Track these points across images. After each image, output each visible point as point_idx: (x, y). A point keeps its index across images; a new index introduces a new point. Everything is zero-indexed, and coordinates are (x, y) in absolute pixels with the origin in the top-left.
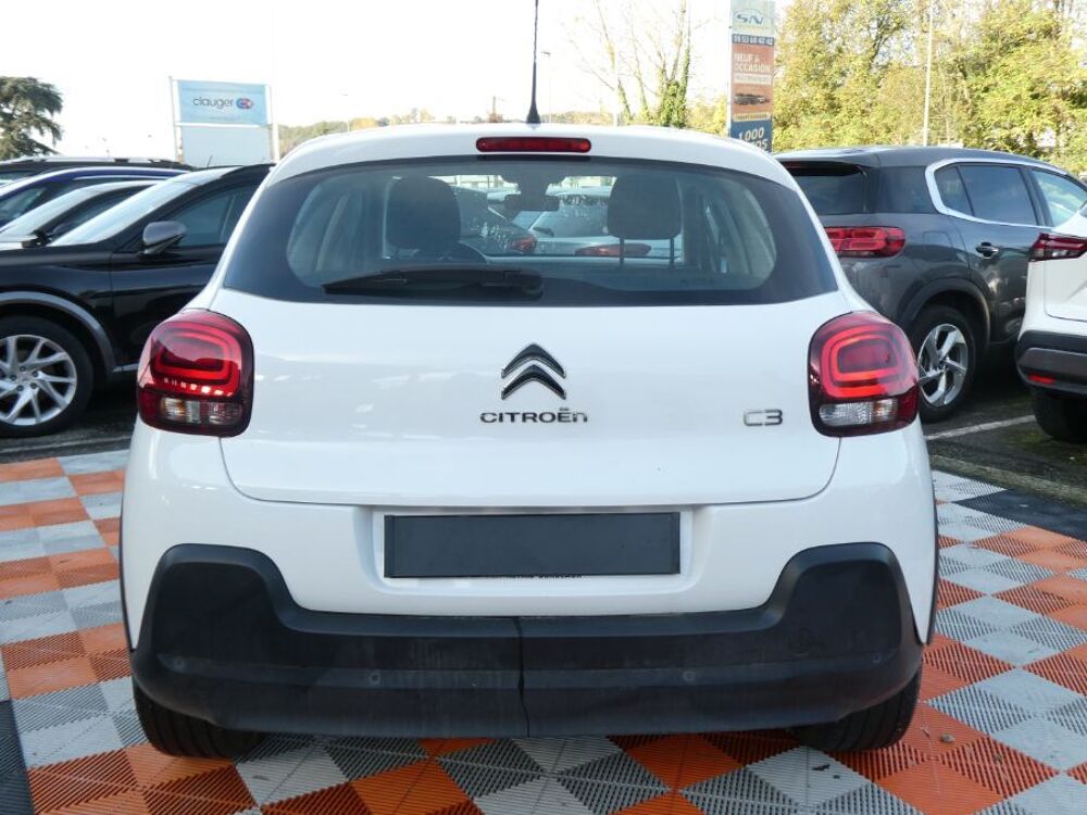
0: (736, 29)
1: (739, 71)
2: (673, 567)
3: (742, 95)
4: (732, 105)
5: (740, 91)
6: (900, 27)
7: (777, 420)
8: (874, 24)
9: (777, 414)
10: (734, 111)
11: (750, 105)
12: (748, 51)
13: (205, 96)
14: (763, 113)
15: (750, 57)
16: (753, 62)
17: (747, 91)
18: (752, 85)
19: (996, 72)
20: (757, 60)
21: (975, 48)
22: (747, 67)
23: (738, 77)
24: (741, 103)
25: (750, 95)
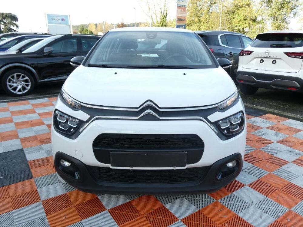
0: (178, 3)
1: (178, 13)
5: (178, 18)
6: (215, 3)
8: (209, 2)
10: (177, 22)
11: (181, 21)
12: (180, 8)
13: (54, 18)
14: (184, 23)
16: (181, 11)
17: (180, 18)
18: (182, 16)
19: (236, 14)
20: (182, 10)
21: (231, 8)
23: (178, 15)
24: (179, 21)
25: (181, 19)
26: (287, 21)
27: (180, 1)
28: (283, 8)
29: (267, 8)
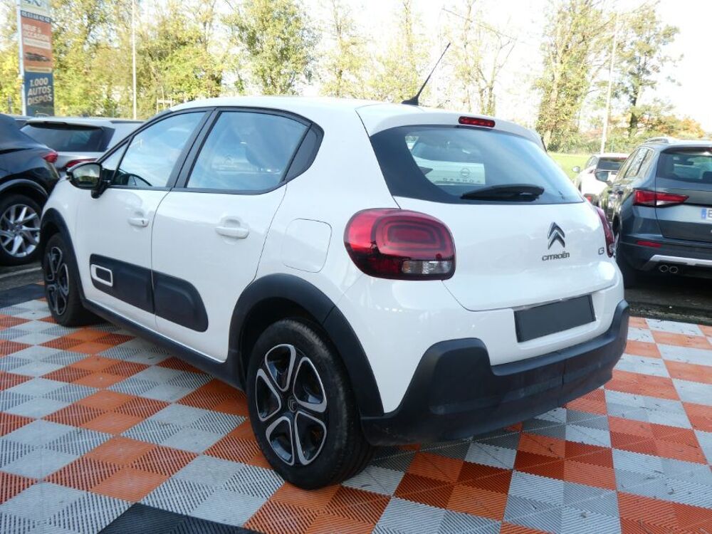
0: (22, 7)
1: (26, 37)
3: (30, 54)
4: (24, 59)
5: (29, 51)
6: (103, 21)
7: (603, 252)
8: (85, 16)
9: (603, 249)
10: (26, 64)
11: (37, 62)
12: (32, 24)
14: (45, 68)
15: (34, 28)
16: (36, 32)
17: (33, 51)
18: (38, 48)
19: (172, 60)
20: (39, 31)
21: (157, 42)
22: (33, 35)
23: (26, 41)
24: (31, 59)
25: (36, 55)
26: (295, 89)
27: (29, 2)
28: (287, 59)
29: (248, 53)
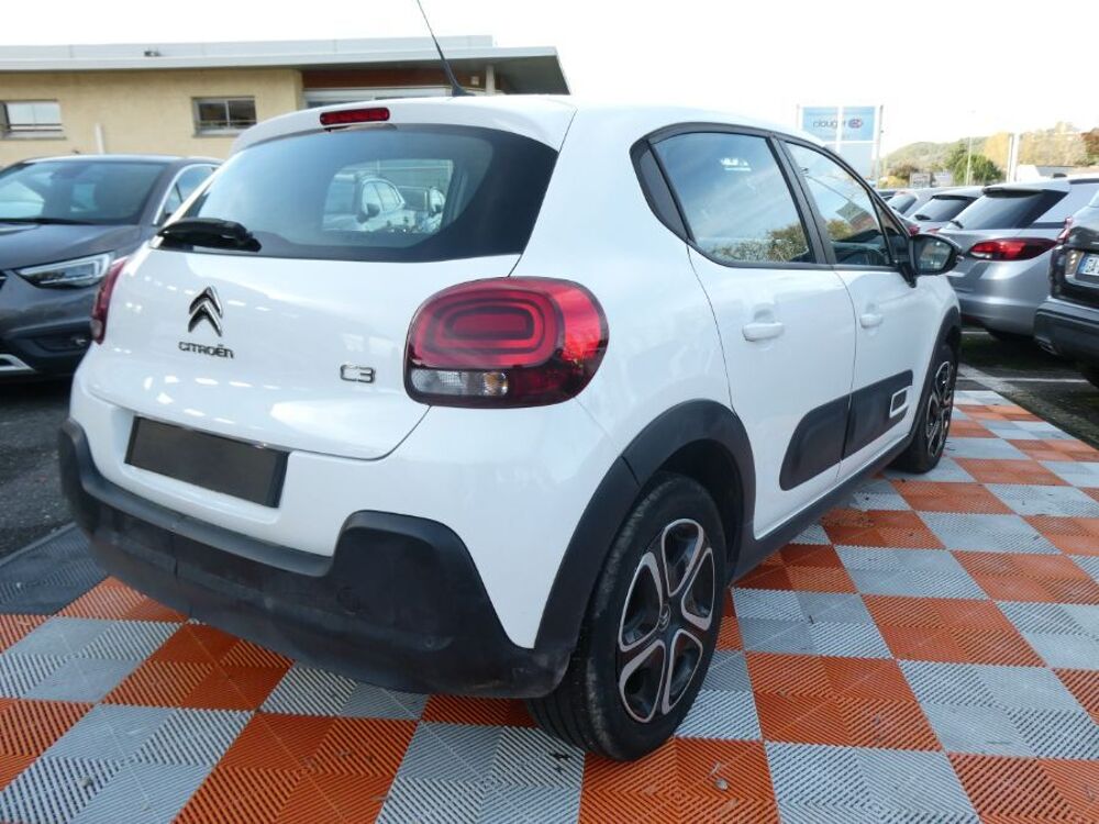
2: (273, 500)
7: (369, 378)
9: (369, 372)
13: (826, 118)
